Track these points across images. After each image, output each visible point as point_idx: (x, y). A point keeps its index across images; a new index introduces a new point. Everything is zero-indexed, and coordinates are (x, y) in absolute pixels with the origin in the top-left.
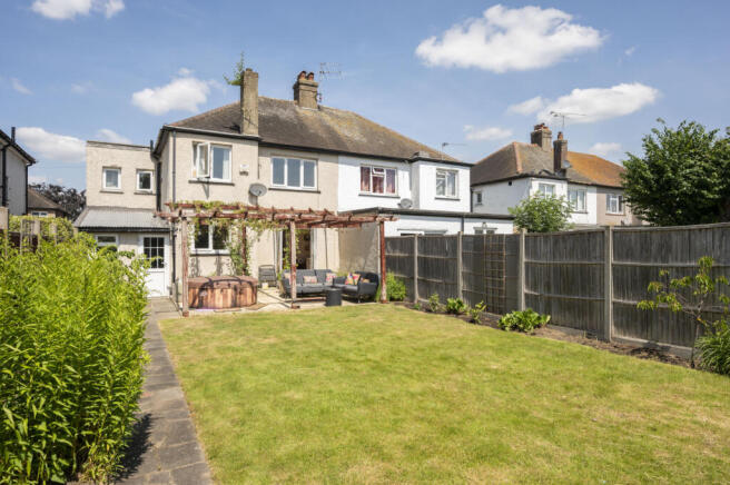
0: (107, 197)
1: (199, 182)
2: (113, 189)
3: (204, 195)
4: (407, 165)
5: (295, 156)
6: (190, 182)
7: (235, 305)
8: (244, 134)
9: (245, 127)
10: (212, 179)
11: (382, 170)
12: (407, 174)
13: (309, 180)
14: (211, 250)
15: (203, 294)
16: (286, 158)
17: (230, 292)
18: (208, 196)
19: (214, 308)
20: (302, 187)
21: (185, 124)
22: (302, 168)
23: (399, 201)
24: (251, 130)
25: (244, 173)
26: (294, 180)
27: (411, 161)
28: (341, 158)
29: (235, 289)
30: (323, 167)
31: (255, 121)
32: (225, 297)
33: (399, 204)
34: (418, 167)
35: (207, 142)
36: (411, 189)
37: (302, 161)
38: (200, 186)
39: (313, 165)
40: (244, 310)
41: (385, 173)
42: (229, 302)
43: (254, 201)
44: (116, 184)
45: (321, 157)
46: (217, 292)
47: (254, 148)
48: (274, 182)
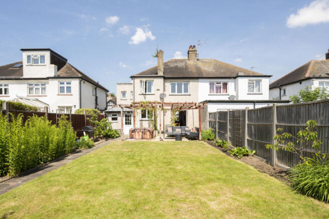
0: (122, 101)
1: (143, 94)
2: (124, 98)
3: (144, 99)
4: (233, 80)
5: (179, 81)
6: (140, 95)
7: (142, 138)
8: (158, 75)
9: (159, 72)
10: (147, 93)
11: (220, 83)
12: (233, 84)
13: (186, 90)
14: (147, 119)
15: (133, 134)
16: (176, 82)
17: (141, 133)
18: (145, 99)
19: (136, 139)
20: (183, 93)
21: (140, 74)
22: (183, 86)
23: (228, 96)
24: (161, 74)
25: (158, 90)
26: (179, 91)
27: (235, 78)
28: (200, 80)
30: (192, 84)
31: (162, 70)
32: (139, 135)
33: (229, 98)
34: (238, 80)
35: (144, 80)
36: (235, 90)
37: (183, 83)
38: (143, 96)
39: (187, 84)
40: (145, 140)
41: (222, 84)
42: (140, 137)
43: (162, 100)
45: (191, 80)
46: (137, 133)
47: (162, 80)
48: (172, 92)
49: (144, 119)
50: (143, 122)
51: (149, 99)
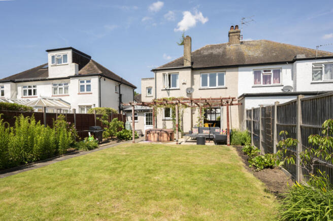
0: (148, 98)
2: (150, 95)
4: (290, 65)
5: (213, 72)
7: (158, 141)
8: (184, 66)
9: (185, 63)
10: (171, 88)
11: (270, 71)
12: (289, 71)
13: (221, 82)
15: (148, 135)
16: (208, 74)
17: (156, 135)
18: (169, 95)
19: (151, 141)
20: (217, 86)
22: (217, 77)
23: (282, 88)
24: (188, 64)
25: (184, 84)
26: (213, 83)
27: (292, 62)
28: (240, 69)
29: (158, 134)
30: (229, 75)
31: (189, 59)
32: (154, 137)
33: (282, 90)
34: (296, 65)
36: (292, 79)
37: (217, 74)
38: (166, 91)
39: (223, 75)
40: (160, 143)
41: (272, 72)
42: (156, 139)
44: (151, 93)
45: (227, 70)
46: (152, 134)
47: (189, 72)
48: (202, 86)
49: (167, 118)
50: (166, 121)
51: (174, 94)
